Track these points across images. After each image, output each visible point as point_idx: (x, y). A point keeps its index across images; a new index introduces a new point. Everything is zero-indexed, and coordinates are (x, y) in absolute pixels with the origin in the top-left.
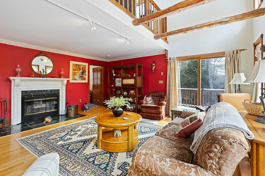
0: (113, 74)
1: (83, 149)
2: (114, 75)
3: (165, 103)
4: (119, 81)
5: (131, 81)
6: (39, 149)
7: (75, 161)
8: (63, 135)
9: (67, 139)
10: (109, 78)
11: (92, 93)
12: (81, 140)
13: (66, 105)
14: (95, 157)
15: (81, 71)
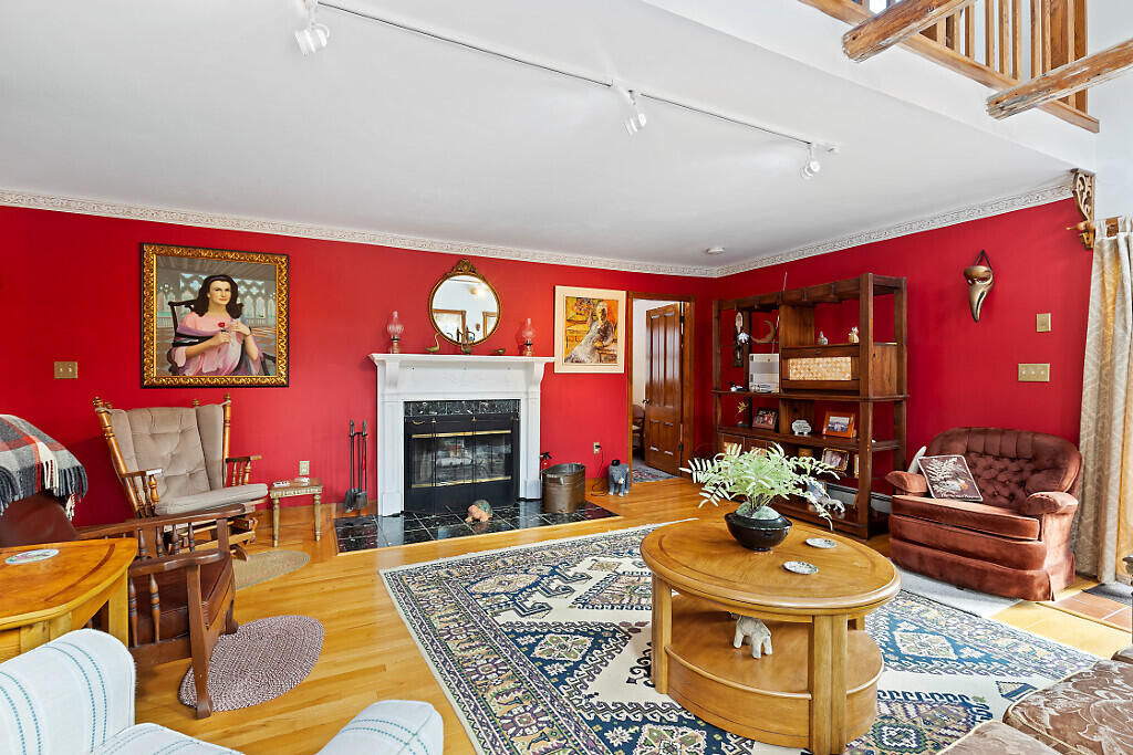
0: (737, 334)
1: (590, 674)
2: (743, 337)
3: (1067, 501)
4: (767, 368)
5: (836, 369)
6: (438, 625)
7: (550, 718)
8: (522, 586)
9: (533, 607)
10: (719, 352)
11: (641, 420)
12: (586, 624)
13: (542, 460)
14: (637, 728)
15: (599, 324)
